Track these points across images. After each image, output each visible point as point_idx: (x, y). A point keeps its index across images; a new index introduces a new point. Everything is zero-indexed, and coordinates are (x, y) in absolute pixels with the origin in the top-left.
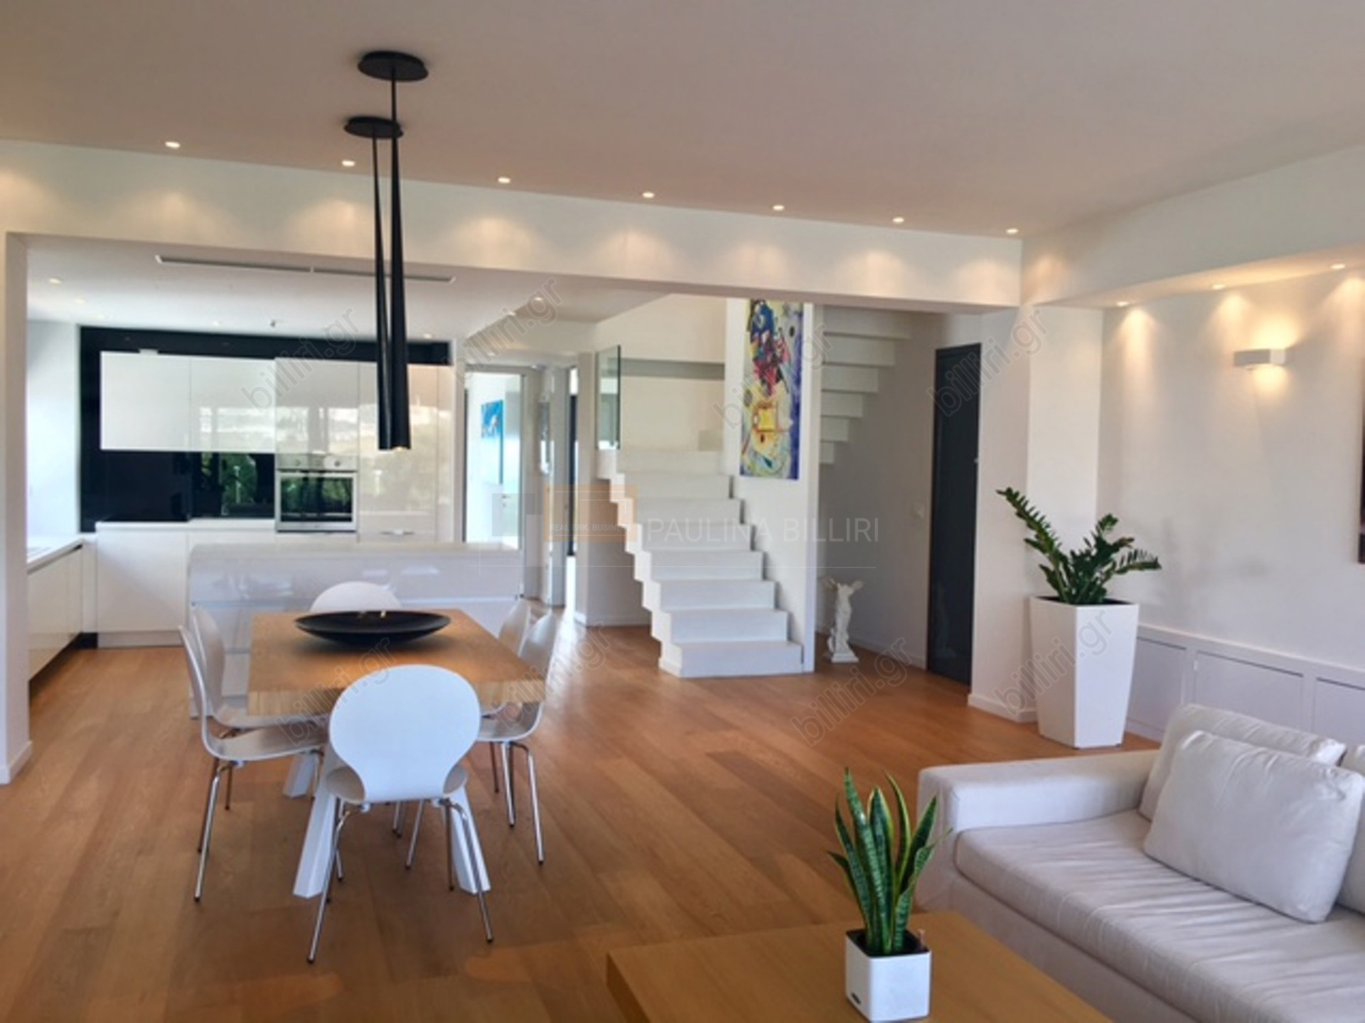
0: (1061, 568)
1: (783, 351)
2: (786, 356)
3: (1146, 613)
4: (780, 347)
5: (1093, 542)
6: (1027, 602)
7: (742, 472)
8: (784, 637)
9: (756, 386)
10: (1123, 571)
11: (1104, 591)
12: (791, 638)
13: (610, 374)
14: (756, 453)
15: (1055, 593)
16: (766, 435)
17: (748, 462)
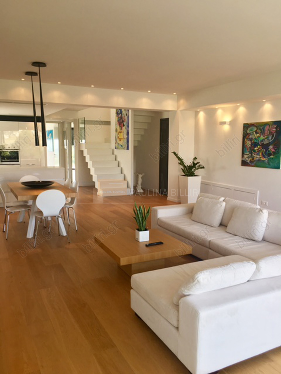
0: (185, 169)
1: (124, 119)
2: (125, 121)
3: (203, 178)
4: (124, 118)
5: (192, 163)
6: (179, 176)
7: (116, 148)
8: (126, 187)
9: (118, 127)
10: (198, 169)
11: (194, 174)
12: (128, 187)
13: (82, 123)
14: (119, 144)
15: (184, 174)
16: (121, 139)
17: (117, 146)
